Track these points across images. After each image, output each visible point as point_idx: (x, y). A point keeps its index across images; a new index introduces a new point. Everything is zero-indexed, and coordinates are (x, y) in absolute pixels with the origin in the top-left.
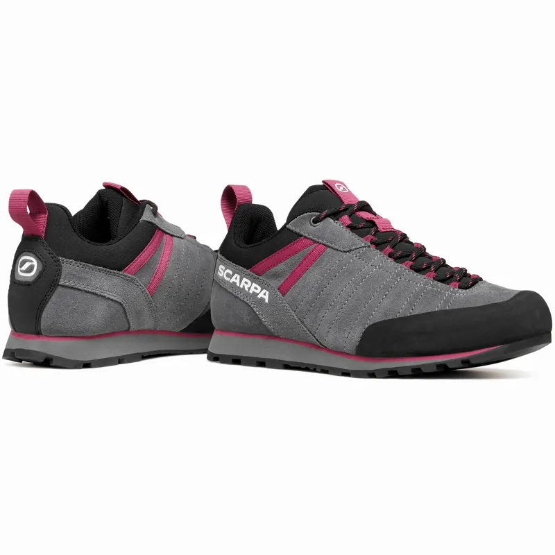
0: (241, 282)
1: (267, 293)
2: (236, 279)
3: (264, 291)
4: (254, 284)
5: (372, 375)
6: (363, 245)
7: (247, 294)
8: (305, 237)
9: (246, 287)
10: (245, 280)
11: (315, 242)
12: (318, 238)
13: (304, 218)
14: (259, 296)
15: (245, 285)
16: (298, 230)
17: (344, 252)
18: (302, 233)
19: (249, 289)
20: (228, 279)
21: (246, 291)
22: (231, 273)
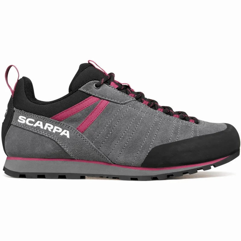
0: (44, 126)
1: (68, 132)
2: (39, 124)
3: (65, 131)
4: (55, 127)
5: (155, 178)
6: (131, 100)
7: (51, 133)
8: (94, 96)
9: (50, 129)
10: (47, 124)
11: (101, 99)
12: (103, 96)
13: (90, 84)
14: (61, 134)
15: (48, 127)
16: (88, 92)
17: (122, 104)
18: (91, 93)
19: (52, 130)
20: (32, 125)
21: (49, 131)
22: (33, 120)
